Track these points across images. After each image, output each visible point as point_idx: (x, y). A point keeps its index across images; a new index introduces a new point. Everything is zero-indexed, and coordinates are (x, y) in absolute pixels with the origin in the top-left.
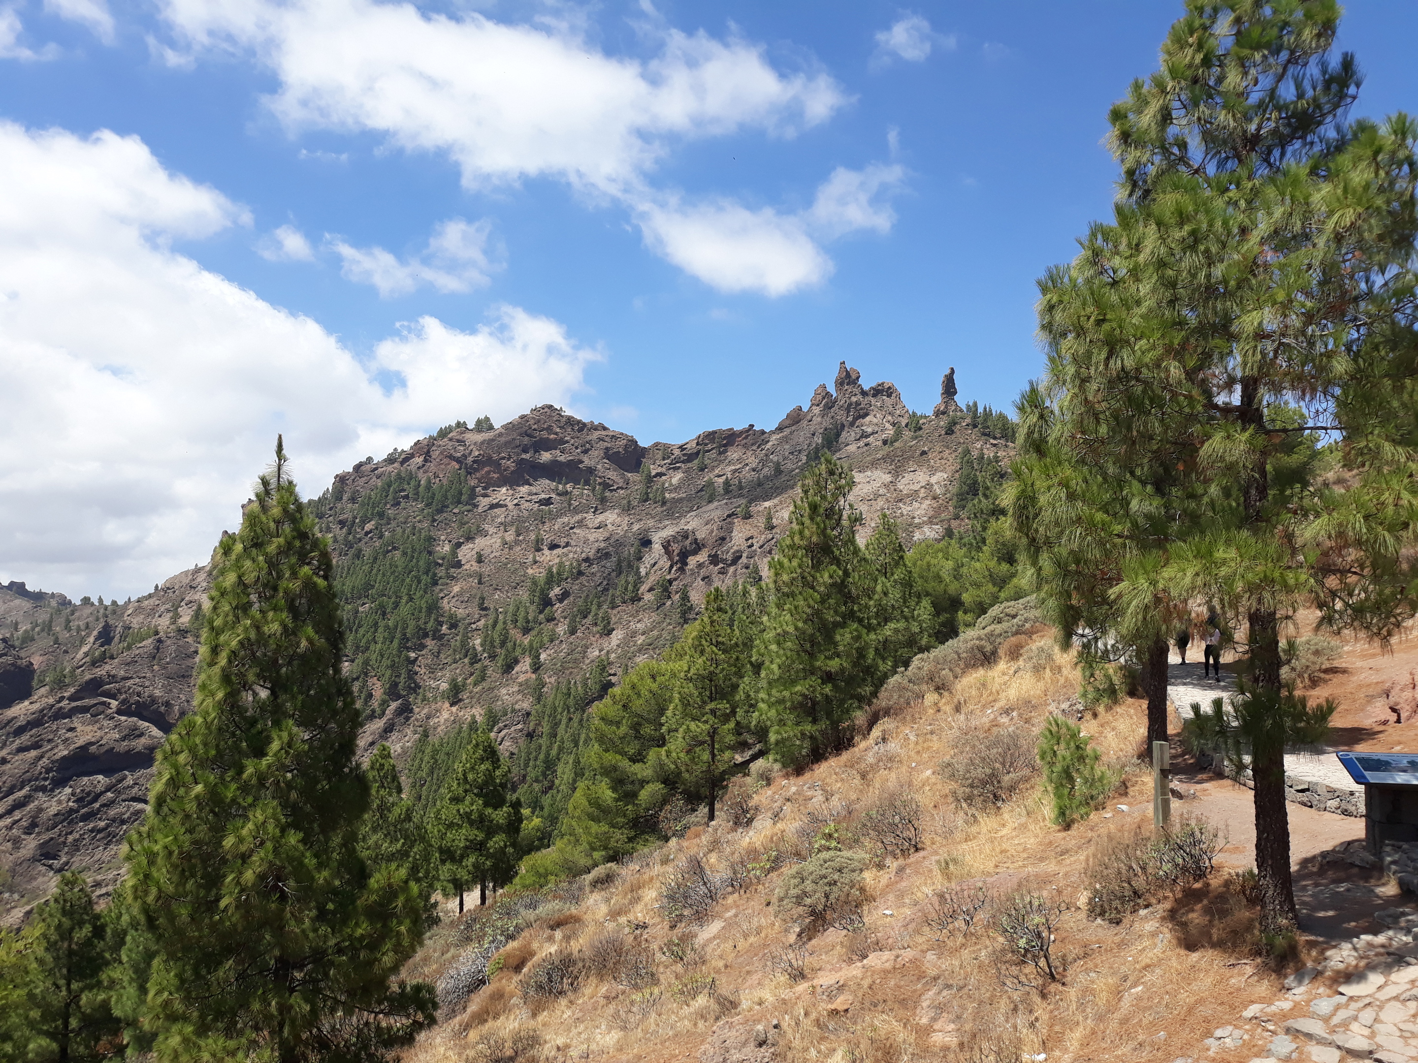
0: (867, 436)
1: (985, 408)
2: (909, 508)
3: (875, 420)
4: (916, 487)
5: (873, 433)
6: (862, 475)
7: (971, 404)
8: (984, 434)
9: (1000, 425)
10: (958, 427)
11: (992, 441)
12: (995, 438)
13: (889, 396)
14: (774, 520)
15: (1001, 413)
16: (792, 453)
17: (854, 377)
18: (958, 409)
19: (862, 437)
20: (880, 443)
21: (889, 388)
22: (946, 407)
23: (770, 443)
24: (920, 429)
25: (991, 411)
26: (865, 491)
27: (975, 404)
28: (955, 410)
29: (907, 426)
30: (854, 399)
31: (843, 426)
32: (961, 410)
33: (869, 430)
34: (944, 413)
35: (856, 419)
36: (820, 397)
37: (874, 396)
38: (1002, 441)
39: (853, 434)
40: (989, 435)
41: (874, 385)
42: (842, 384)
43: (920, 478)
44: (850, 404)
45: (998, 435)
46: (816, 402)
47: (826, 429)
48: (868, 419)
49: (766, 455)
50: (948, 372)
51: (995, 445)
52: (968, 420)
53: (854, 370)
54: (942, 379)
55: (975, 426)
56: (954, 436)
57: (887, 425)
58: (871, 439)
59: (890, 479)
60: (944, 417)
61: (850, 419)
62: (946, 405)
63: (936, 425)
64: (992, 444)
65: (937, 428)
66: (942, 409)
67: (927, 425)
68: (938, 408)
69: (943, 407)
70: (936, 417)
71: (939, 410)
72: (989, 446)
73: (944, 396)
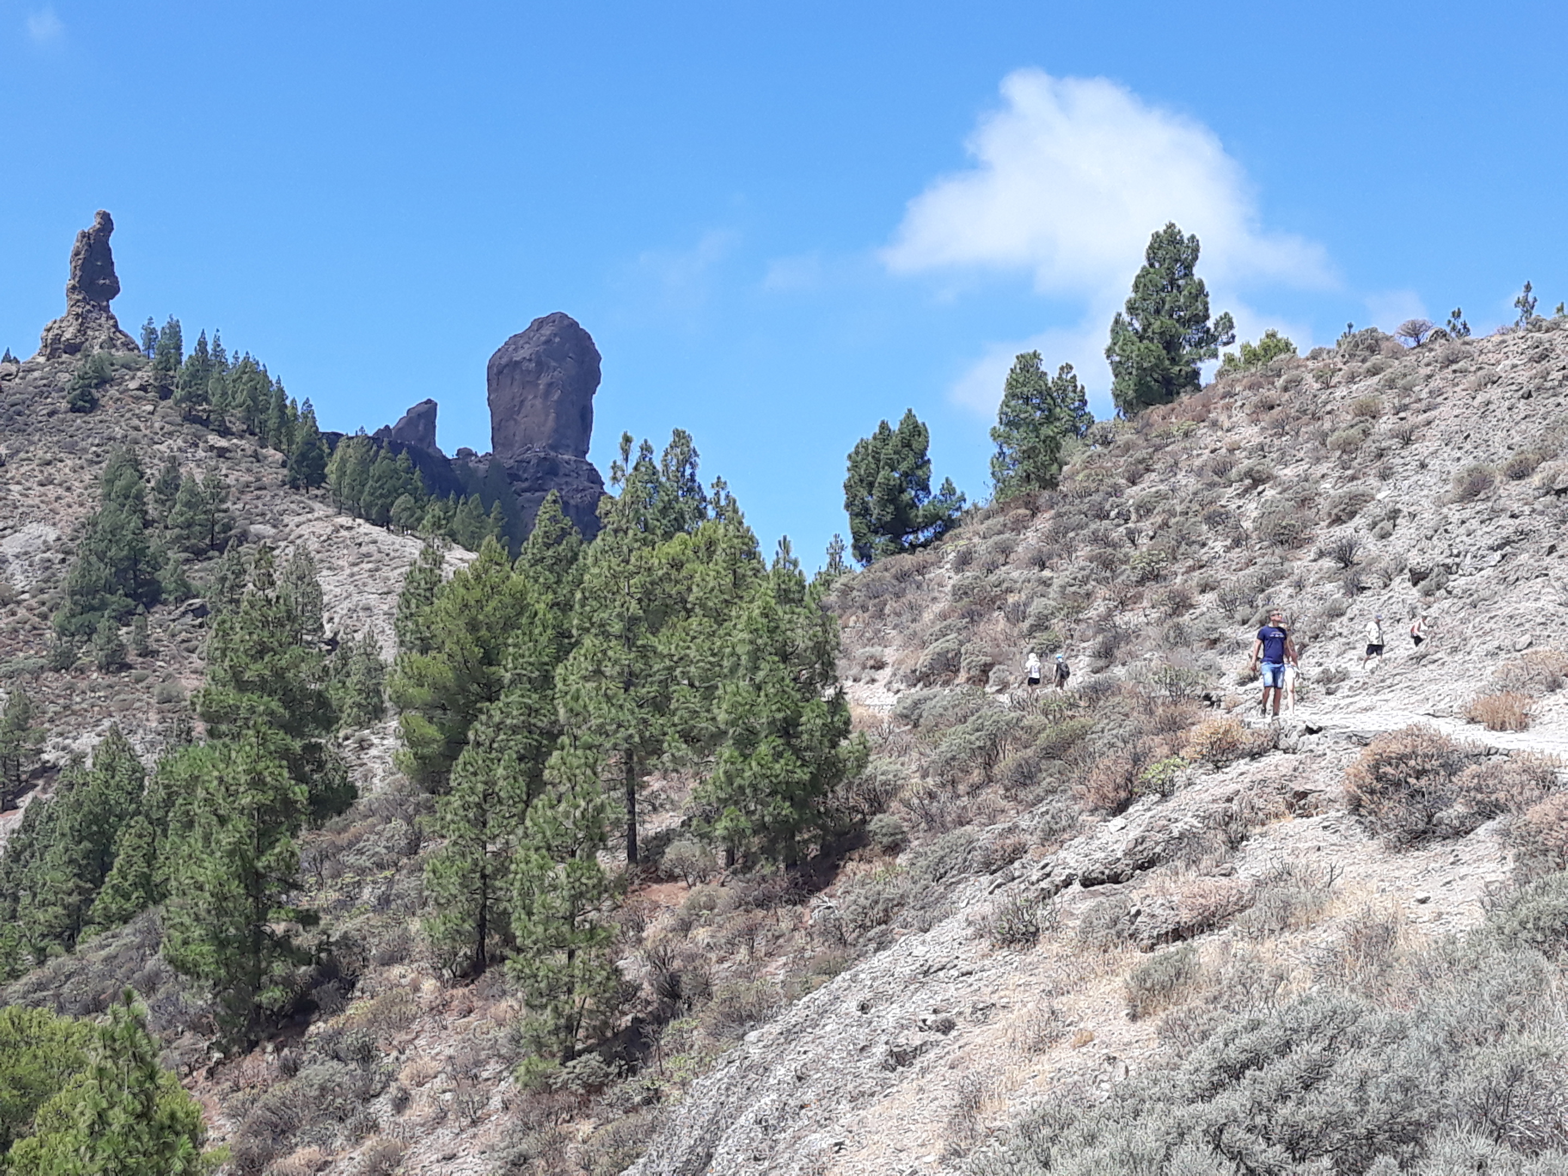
1: (202, 344)
7: (159, 325)
8: (190, 418)
9: (243, 396)
10: (113, 392)
11: (213, 440)
12: (224, 432)
15: (249, 360)
18: (117, 337)
22: (82, 330)
25: (219, 352)
27: (174, 331)
28: (109, 343)
32: (129, 345)
34: (72, 349)
38: (247, 444)
40: (205, 423)
45: (238, 427)
50: (93, 223)
51: (222, 453)
52: (145, 375)
54: (72, 243)
55: (165, 393)
56: (97, 416)
60: (76, 362)
62: (82, 324)
63: (45, 382)
64: (212, 448)
65: (45, 389)
66: (67, 335)
67: (17, 380)
68: (56, 332)
69: (71, 330)
70: (48, 360)
71: (57, 338)
72: (201, 454)
73: (76, 297)
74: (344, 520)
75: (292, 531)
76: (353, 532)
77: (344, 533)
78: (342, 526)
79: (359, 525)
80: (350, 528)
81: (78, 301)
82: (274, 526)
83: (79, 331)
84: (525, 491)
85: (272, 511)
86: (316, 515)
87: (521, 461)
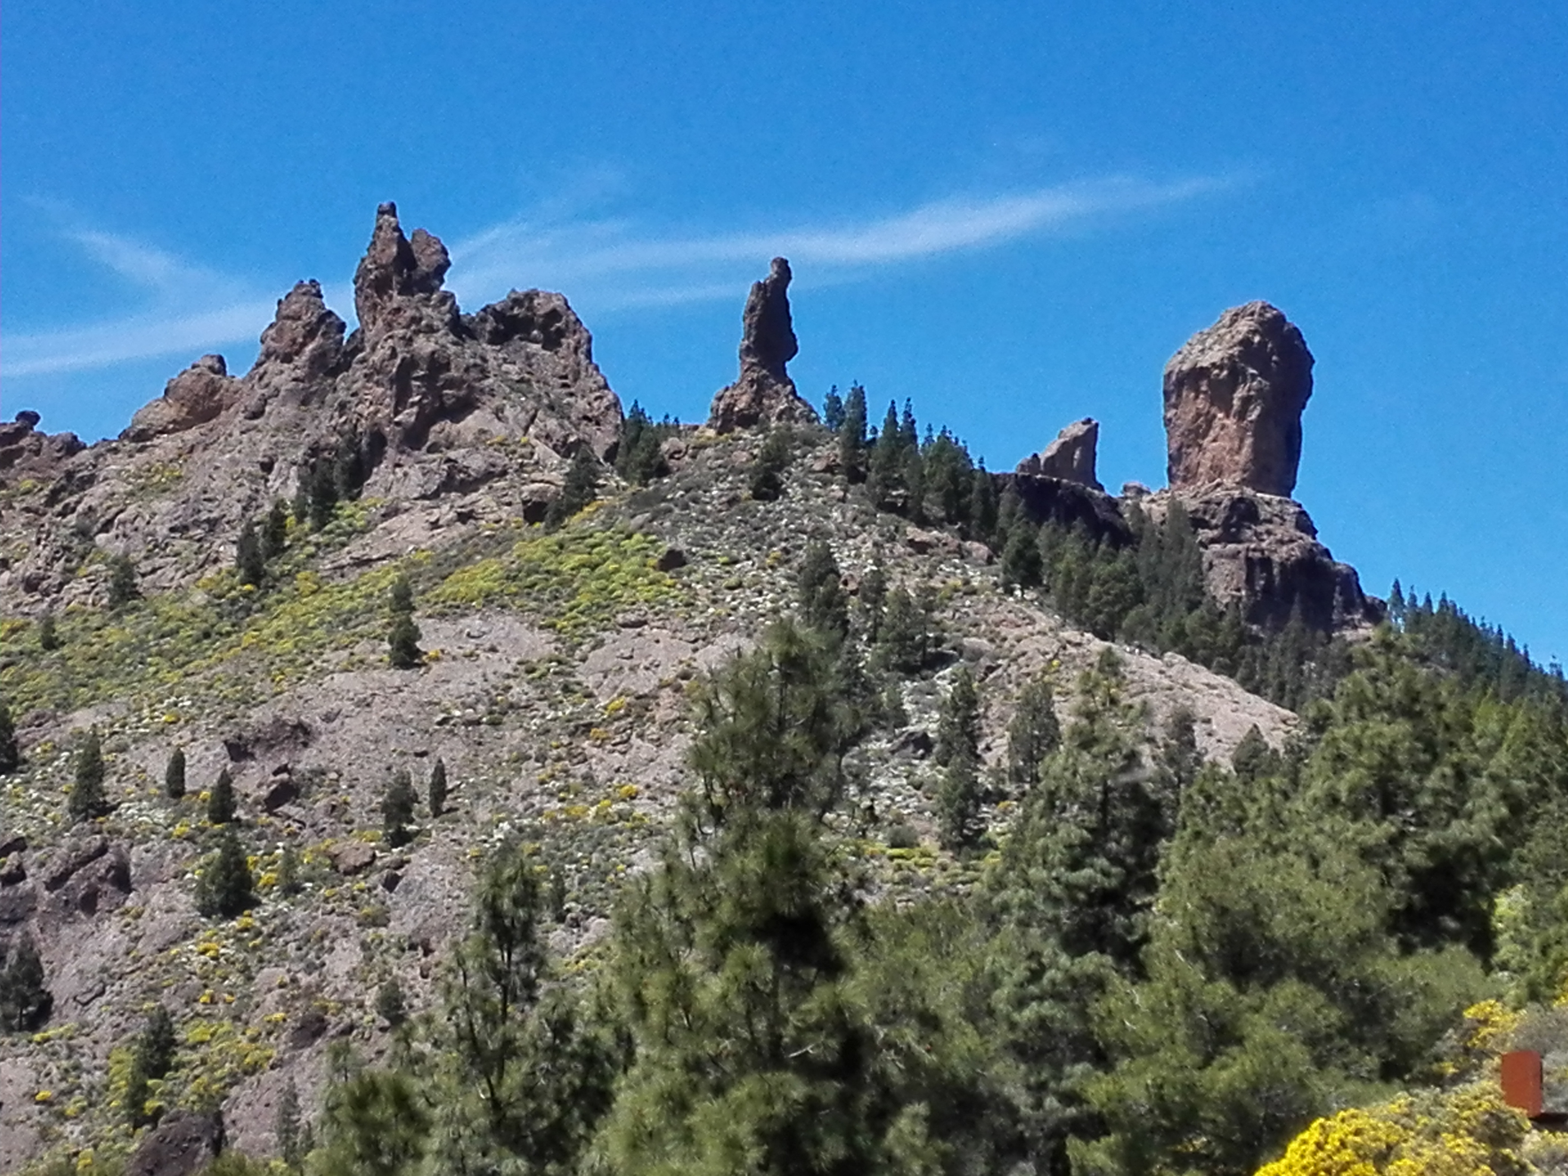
0: (468, 486)
1: (892, 416)
2: (616, 760)
3: (498, 430)
4: (644, 683)
5: (488, 476)
6: (446, 626)
7: (843, 394)
8: (887, 506)
9: (942, 477)
10: (796, 472)
11: (913, 532)
12: (923, 523)
13: (552, 342)
14: (109, 782)
15: (944, 438)
16: (182, 529)
17: (425, 263)
18: (797, 408)
19: (448, 485)
20: (512, 515)
21: (554, 315)
22: (757, 398)
23: (99, 489)
24: (663, 471)
25: (910, 426)
26: (458, 686)
27: (859, 395)
28: (787, 414)
29: (611, 455)
30: (424, 345)
31: (378, 441)
32: (809, 415)
33: (476, 463)
34: (747, 420)
35: (425, 420)
36: (298, 329)
37: (499, 338)
38: (949, 536)
39: (415, 473)
40: (903, 512)
41: (498, 298)
42: (381, 286)
43: (658, 653)
44: (410, 365)
45: (936, 515)
46: (282, 346)
47: (314, 450)
48: (472, 422)
49: (84, 533)
50: (770, 273)
51: (921, 548)
52: (832, 451)
53: (429, 241)
54: (746, 296)
55: (855, 474)
56: (779, 505)
57: (542, 449)
58: (481, 498)
59: (550, 649)
61: (408, 416)
62: (756, 392)
63: (720, 462)
64: (911, 543)
65: (721, 470)
66: (741, 405)
67: (687, 458)
68: (728, 401)
69: (745, 398)
70: (720, 433)
71: (729, 408)
72: (899, 549)
73: (749, 360)
74: (1070, 634)
75: (1013, 646)
76: (1082, 650)
77: (1071, 650)
78: (1069, 642)
79: (1089, 641)
80: (1078, 645)
81: (753, 364)
82: (992, 641)
83: (753, 400)
84: (1213, 541)
85: (986, 622)
86: (1038, 628)
87: (1208, 502)
